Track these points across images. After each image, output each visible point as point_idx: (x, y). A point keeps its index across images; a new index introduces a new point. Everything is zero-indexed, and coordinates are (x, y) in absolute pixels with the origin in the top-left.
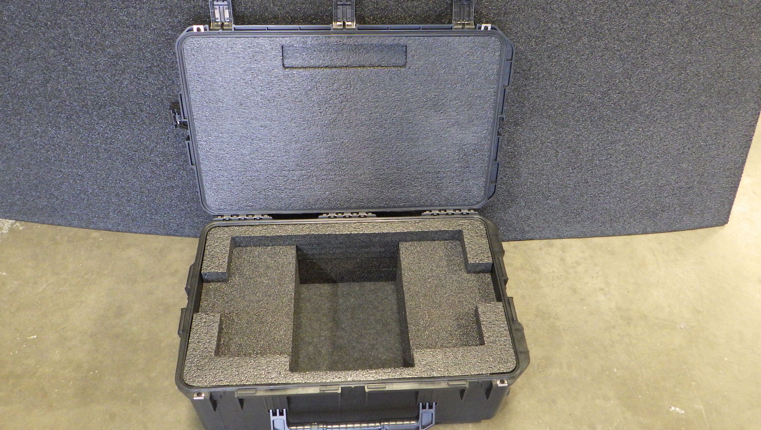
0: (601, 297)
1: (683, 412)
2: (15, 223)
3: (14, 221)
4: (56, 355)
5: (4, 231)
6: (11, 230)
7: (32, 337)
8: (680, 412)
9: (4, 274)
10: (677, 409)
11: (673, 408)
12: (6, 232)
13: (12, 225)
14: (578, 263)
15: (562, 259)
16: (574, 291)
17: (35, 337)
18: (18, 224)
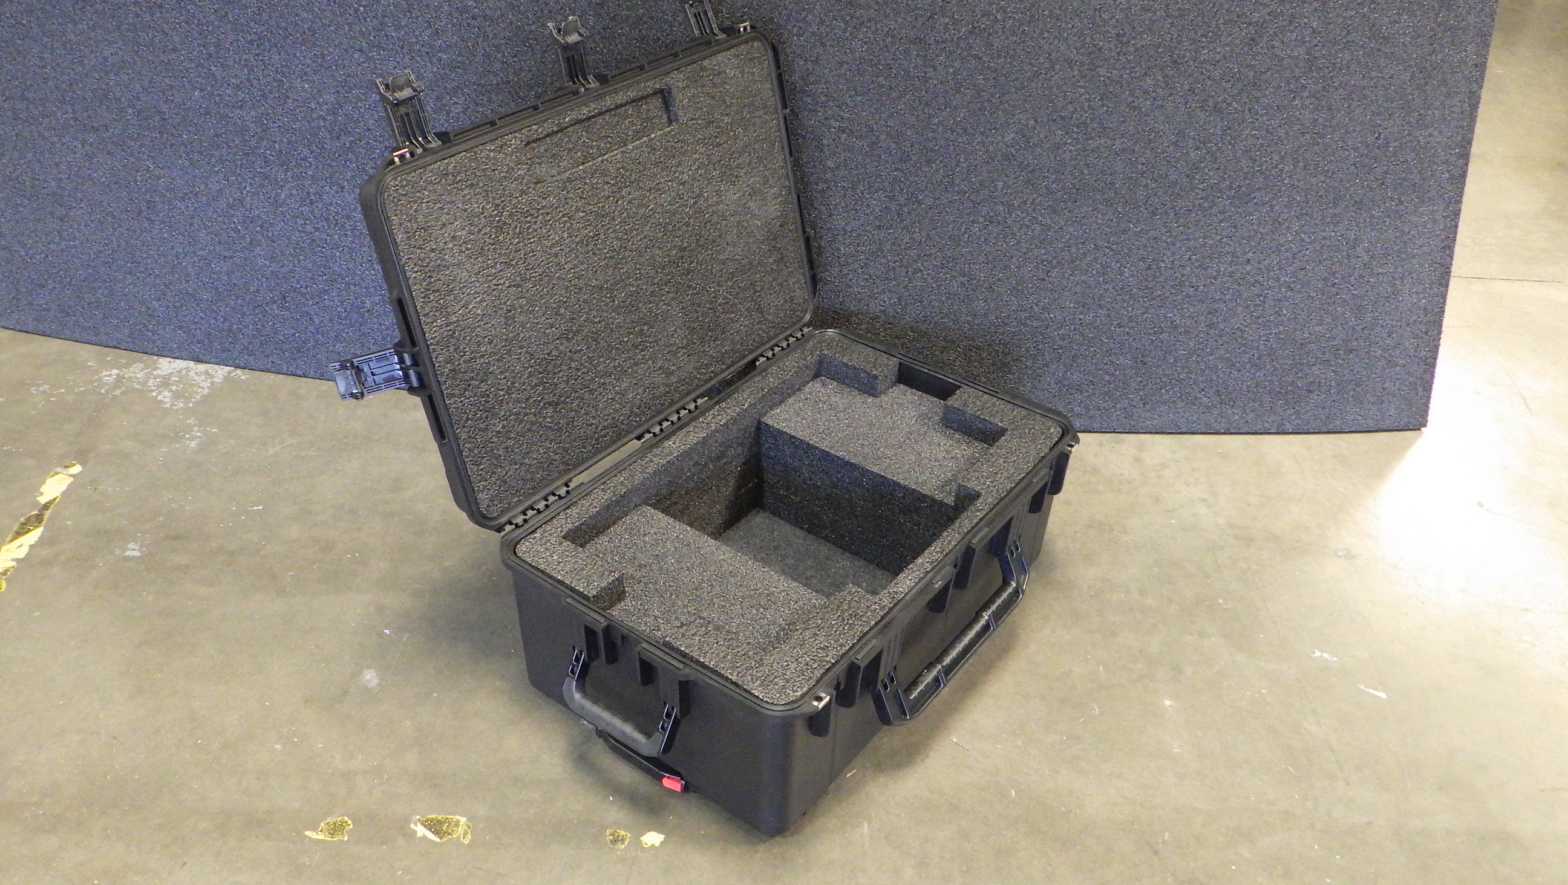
0: (1202, 510)
1: (1335, 659)
2: (234, 371)
3: (233, 368)
4: (294, 531)
5: (216, 380)
6: (227, 379)
7: (255, 508)
8: (1330, 659)
9: (214, 430)
10: (1325, 655)
11: (1318, 654)
12: (219, 381)
13: (230, 372)
14: (1164, 466)
15: (1138, 460)
16: (1157, 500)
17: (261, 508)
18: (239, 372)
